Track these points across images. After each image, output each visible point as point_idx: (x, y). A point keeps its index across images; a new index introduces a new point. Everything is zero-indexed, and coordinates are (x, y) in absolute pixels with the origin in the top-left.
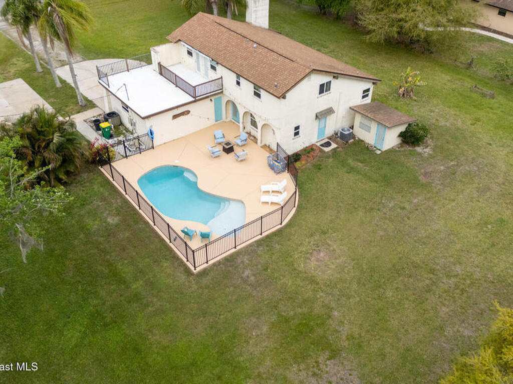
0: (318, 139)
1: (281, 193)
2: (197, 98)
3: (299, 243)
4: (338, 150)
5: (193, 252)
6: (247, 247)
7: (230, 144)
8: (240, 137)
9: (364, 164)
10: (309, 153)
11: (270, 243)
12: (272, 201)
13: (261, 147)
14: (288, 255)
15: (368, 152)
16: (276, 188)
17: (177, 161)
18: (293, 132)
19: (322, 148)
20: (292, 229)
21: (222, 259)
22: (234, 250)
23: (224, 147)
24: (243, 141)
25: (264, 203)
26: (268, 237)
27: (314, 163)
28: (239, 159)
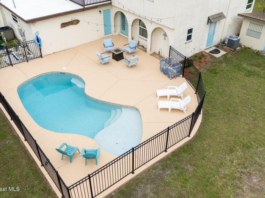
0: (207, 46)
1: (180, 97)
2: (86, 7)
3: (218, 162)
4: (228, 56)
5: (68, 190)
6: (148, 170)
7: (120, 51)
8: (130, 45)
9: (261, 68)
10: (200, 58)
11: (179, 164)
12: (173, 108)
13: (151, 55)
14: (208, 181)
15: (260, 57)
16: (174, 93)
17: (64, 68)
18: (186, 35)
19: (212, 54)
20: (205, 143)
21: (114, 191)
22: (131, 176)
23: (113, 54)
24: (132, 48)
25: (162, 109)
26: (174, 154)
27: (208, 68)
28: (131, 64)
